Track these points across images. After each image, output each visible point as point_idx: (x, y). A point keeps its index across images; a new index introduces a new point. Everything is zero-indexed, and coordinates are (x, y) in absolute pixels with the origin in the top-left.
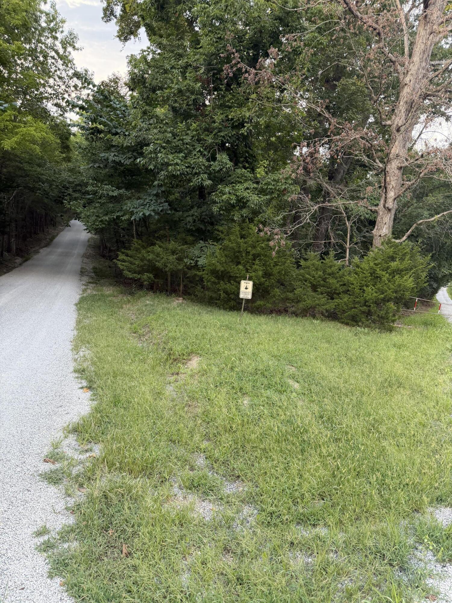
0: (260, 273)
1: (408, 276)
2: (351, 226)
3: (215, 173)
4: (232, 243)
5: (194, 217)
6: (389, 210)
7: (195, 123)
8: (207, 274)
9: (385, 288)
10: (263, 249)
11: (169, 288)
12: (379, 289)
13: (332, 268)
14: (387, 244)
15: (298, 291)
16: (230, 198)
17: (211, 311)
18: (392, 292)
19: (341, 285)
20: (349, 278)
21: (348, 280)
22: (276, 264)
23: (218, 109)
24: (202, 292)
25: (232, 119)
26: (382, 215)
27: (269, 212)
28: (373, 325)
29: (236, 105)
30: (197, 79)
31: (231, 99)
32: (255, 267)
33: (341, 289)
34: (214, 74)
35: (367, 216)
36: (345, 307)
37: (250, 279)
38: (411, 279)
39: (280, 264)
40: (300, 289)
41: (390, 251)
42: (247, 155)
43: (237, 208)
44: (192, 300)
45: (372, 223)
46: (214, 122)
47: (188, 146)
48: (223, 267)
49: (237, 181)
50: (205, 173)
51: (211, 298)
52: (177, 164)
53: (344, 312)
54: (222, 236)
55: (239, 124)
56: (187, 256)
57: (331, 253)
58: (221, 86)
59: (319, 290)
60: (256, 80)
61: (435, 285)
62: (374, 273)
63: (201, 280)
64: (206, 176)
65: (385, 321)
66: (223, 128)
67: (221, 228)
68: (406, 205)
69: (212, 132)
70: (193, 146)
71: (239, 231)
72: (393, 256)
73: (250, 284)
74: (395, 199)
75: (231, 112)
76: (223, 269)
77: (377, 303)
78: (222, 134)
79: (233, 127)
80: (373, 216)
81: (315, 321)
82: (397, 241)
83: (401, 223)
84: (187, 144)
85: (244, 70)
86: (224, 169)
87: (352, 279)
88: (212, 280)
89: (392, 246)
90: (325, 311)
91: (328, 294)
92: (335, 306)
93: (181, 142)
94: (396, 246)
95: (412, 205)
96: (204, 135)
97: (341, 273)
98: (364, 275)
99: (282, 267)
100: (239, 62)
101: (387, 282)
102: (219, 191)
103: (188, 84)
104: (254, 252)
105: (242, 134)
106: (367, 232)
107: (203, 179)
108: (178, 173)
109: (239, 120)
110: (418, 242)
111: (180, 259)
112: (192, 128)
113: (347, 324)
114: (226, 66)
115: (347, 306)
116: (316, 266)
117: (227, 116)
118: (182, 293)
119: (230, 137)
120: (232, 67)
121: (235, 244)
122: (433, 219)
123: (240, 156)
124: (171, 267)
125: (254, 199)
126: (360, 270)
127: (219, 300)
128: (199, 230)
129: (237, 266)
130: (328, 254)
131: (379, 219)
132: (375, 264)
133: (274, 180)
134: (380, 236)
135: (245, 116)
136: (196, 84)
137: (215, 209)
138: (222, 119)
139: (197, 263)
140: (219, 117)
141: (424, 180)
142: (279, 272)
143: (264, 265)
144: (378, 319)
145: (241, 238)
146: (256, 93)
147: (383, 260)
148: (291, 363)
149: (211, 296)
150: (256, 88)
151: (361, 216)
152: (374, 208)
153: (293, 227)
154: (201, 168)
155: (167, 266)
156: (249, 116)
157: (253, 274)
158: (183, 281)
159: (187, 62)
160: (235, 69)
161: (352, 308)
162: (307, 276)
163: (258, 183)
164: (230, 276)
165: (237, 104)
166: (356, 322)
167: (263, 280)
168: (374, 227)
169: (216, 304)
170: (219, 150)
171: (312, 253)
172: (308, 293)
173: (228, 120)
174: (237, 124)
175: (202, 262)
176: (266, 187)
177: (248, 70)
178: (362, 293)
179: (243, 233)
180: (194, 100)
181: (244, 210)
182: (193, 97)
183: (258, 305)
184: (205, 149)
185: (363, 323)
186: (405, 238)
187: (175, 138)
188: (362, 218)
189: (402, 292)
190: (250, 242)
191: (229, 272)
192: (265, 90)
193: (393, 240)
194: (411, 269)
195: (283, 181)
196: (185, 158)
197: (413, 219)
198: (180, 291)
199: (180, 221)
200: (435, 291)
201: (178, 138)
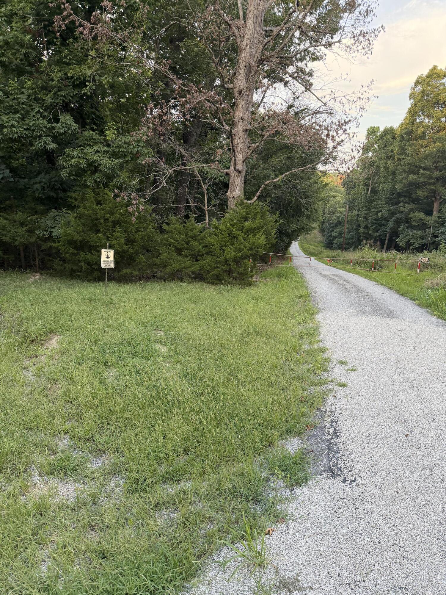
0: (122, 240)
1: (260, 234)
2: (208, 189)
3: (59, 135)
4: (88, 210)
5: (42, 184)
6: (240, 172)
7: (29, 80)
8: (64, 245)
9: (242, 246)
10: (122, 215)
11: (23, 263)
12: (236, 248)
13: (194, 231)
14: (240, 205)
15: (164, 256)
16: (79, 162)
17: (73, 285)
18: (248, 250)
19: (203, 247)
20: (210, 240)
21: (209, 242)
22: (138, 230)
23: (55, 65)
24: (62, 265)
25: (72, 77)
26: (234, 177)
27: (124, 176)
28: (234, 282)
29: (74, 62)
30: (26, 30)
31: (68, 55)
32: (116, 234)
33: (204, 251)
34: (45, 27)
35: (221, 179)
36: (209, 268)
37: (111, 247)
38: (263, 236)
39: (141, 230)
40: (166, 254)
41: (243, 211)
42: (94, 116)
43: (89, 172)
44: (52, 275)
45: (226, 186)
46: (52, 80)
47: (24, 106)
48: (80, 236)
49: (85, 144)
50: (48, 136)
51: (72, 271)
52: (13, 126)
53: (208, 272)
54: (76, 203)
55: (80, 82)
56: (39, 228)
57: (191, 216)
58: (55, 40)
59: (183, 253)
60: (93, 34)
61: (287, 240)
62: (231, 233)
63: (58, 252)
64: (49, 139)
65: (244, 277)
66: (63, 87)
67: (74, 195)
68: (254, 167)
69: (50, 91)
70: (30, 106)
71: (94, 197)
72: (246, 216)
73: (111, 253)
74: (244, 161)
75: (70, 69)
76: (80, 238)
77: (237, 261)
78: (62, 93)
79: (75, 86)
80: (227, 178)
81: (183, 284)
82: (249, 202)
83: (251, 184)
84: (23, 104)
85: (77, 23)
86: (70, 132)
87: (212, 240)
88: (71, 251)
89: (245, 207)
90: (191, 273)
91: (192, 256)
92: (200, 267)
93: (16, 102)
94: (248, 206)
95: (260, 166)
96: (42, 94)
97: (202, 235)
98: (223, 236)
99: (145, 233)
100: (71, 15)
101: (242, 241)
102: (66, 155)
103: (15, 35)
104: (112, 218)
105: (85, 94)
106: (222, 194)
107: (46, 143)
108: (16, 136)
109: (80, 78)
110: (266, 201)
111: (31, 231)
112: (26, 86)
113: (212, 283)
114: (56, 17)
115: (211, 267)
116: (178, 230)
117: (66, 74)
118: (39, 268)
119: (72, 97)
120: (64, 20)
121: (91, 212)
122: (277, 179)
123: (86, 117)
124: (22, 240)
125: (107, 162)
126: (219, 231)
127: (81, 272)
128: (49, 198)
129: (96, 234)
130: (189, 218)
131: (231, 181)
132: (231, 225)
133: (125, 143)
134: (234, 197)
135: (85, 74)
136: (25, 36)
137: (64, 174)
138: (60, 77)
139: (51, 234)
140: (57, 75)
141: (268, 142)
142: (142, 239)
143: (125, 232)
144: (238, 276)
145: (97, 204)
146: (95, 49)
147: (238, 220)
148: (158, 328)
149: (72, 269)
150: (94, 45)
151: (215, 179)
152: (226, 171)
153: (150, 192)
154: (42, 130)
155: (16, 240)
156: (91, 74)
157: (115, 242)
158: (39, 255)
159: (11, 10)
160: (67, 21)
161: (215, 268)
162: (171, 240)
163: (109, 146)
164: (91, 246)
165: (76, 61)
166: (220, 280)
167: (126, 247)
168: (228, 190)
169: (79, 276)
170: (61, 111)
171: (173, 217)
172: (173, 257)
173: (68, 78)
174: (78, 83)
175: (56, 232)
176: (117, 150)
177: (82, 23)
178: (222, 253)
179: (99, 199)
180: (25, 54)
181: (97, 175)
182: (24, 51)
183: (125, 274)
184: (45, 110)
185: (225, 281)
186: (255, 198)
187: (8, 97)
188: (217, 181)
189: (256, 249)
190: (108, 209)
191: (88, 242)
192: (105, 48)
193: (245, 201)
194: (263, 227)
195: (135, 144)
196: (23, 119)
197: (261, 180)
198: (36, 266)
199: (26, 188)
200: (288, 245)
201: (11, 97)
